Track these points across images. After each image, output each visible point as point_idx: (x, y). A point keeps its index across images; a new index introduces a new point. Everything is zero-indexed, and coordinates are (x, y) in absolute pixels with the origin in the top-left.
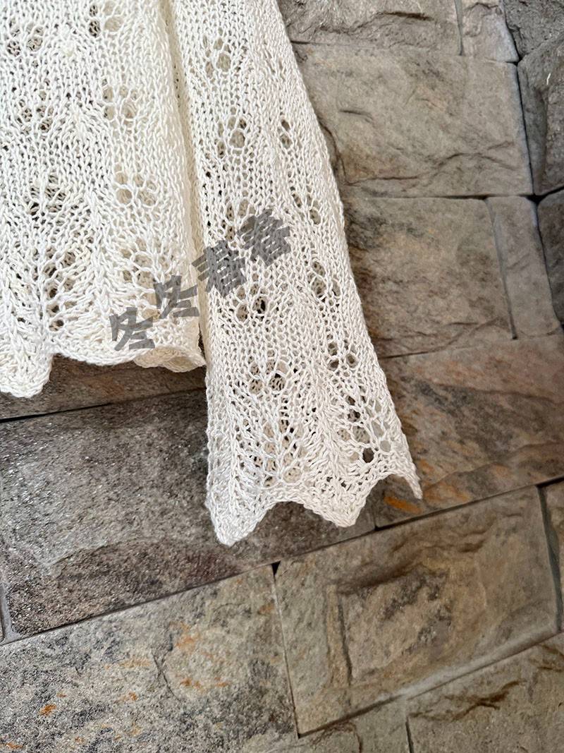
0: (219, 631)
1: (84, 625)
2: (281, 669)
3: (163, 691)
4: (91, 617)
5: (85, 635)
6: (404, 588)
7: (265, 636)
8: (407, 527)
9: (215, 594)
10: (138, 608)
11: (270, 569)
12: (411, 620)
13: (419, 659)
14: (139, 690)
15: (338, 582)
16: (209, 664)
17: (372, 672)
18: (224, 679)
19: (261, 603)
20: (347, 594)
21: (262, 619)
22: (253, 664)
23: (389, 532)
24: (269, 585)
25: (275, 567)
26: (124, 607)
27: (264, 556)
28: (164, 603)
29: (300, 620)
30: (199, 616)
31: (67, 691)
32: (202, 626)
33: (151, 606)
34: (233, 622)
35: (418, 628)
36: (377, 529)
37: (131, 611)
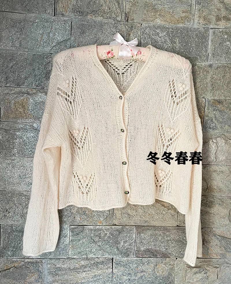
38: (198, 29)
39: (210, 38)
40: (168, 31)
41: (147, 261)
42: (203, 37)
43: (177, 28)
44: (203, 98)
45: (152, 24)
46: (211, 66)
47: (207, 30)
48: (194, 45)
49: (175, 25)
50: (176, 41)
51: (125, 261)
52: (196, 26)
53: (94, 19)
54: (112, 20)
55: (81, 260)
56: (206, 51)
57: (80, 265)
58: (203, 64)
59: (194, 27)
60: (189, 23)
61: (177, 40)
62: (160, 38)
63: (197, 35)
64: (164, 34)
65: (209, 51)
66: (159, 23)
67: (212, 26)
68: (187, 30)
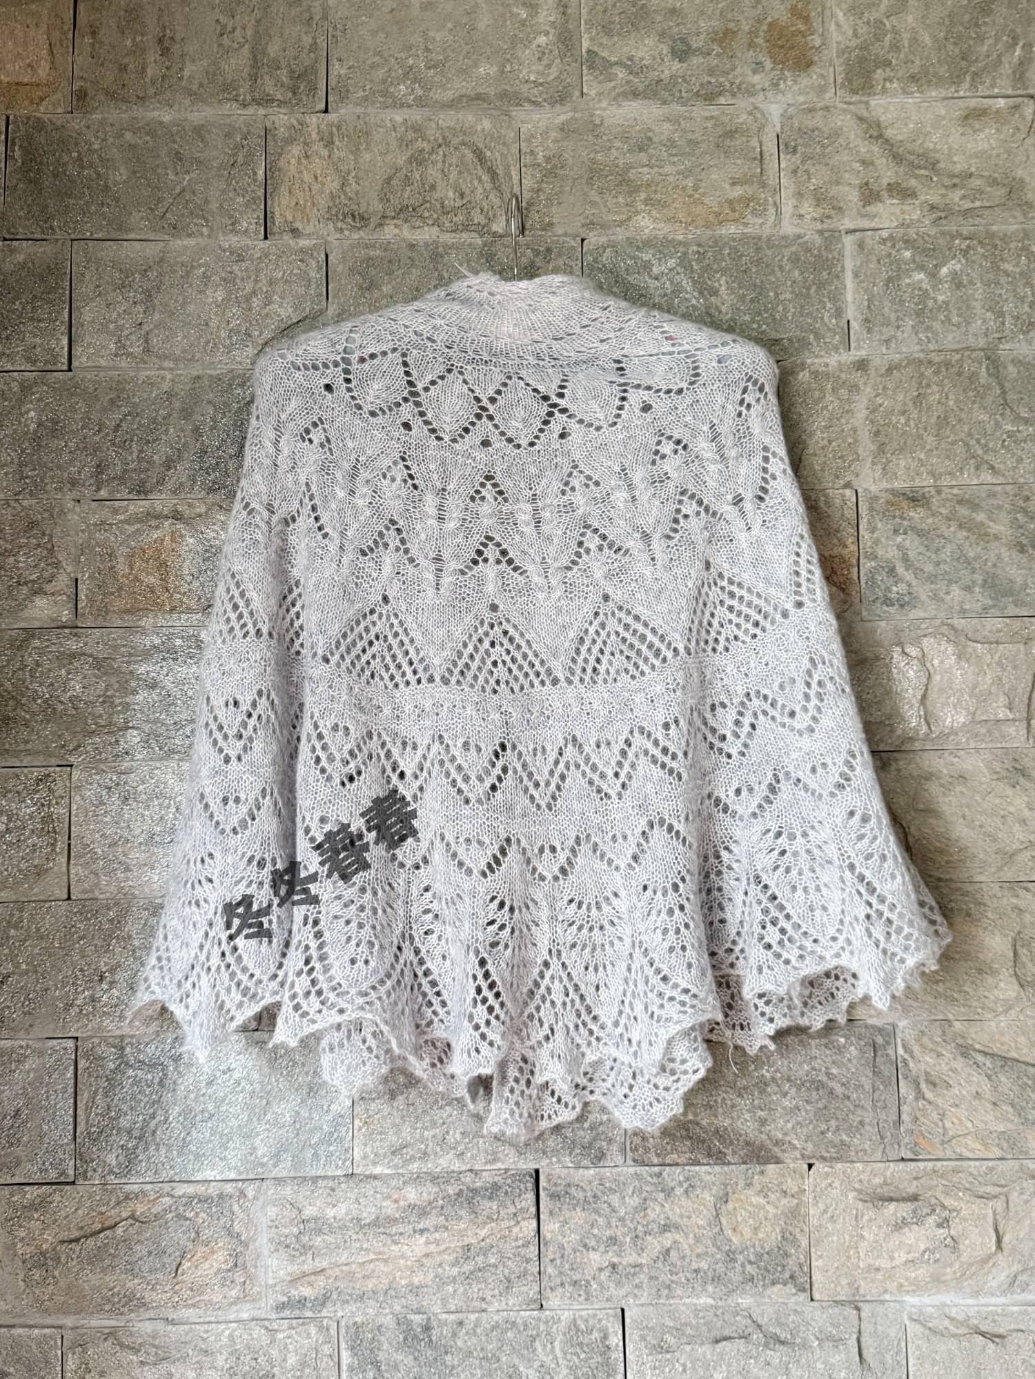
0: (762, 1201)
1: (673, 1168)
2: (804, 1243)
3: (717, 1230)
4: (677, 1164)
5: (674, 1175)
6: (914, 1211)
7: (794, 1214)
8: (930, 1164)
9: (762, 1172)
10: (707, 1167)
11: (806, 1167)
12: (918, 1238)
13: (922, 1272)
14: (701, 1223)
15: (860, 1191)
16: (751, 1221)
17: (878, 1270)
18: (761, 1235)
19: (796, 1189)
20: (866, 1201)
21: (795, 1201)
22: (783, 1232)
23: (913, 1164)
24: (803, 1178)
25: (810, 1166)
26: (699, 1164)
27: (803, 1156)
28: (726, 1168)
29: (825, 1211)
30: (749, 1185)
31: (658, 1208)
32: (749, 1192)
33: (717, 1169)
34: (773, 1197)
35: (922, 1247)
36: (903, 1159)
37: (704, 1168)
38: (799, 236)
39: (849, 264)
40: (685, 254)
41: (682, 1178)
42: (818, 264)
43: (716, 242)
44: (844, 486)
45: (620, 235)
46: (862, 365)
47: (831, 238)
48: (788, 296)
49: (709, 232)
50: (716, 284)
51: (590, 1182)
52: (788, 228)
53: (406, 235)
55: (404, 1183)
56: (839, 313)
57: (402, 1203)
59: (782, 232)
60: (761, 221)
62: (657, 279)
65: (851, 313)
66: (647, 231)
68: (756, 242)
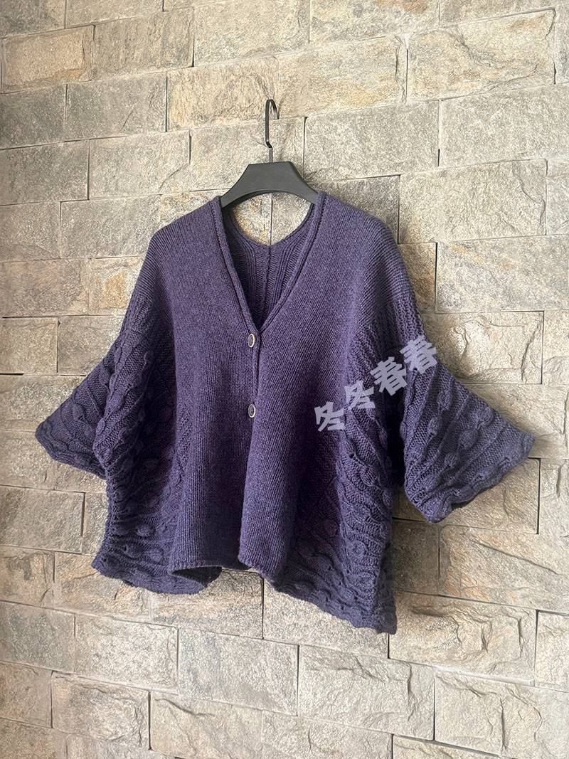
38: (416, 105)
39: (441, 119)
40: (354, 121)
42: (424, 120)
43: (371, 113)
44: (430, 241)
45: (324, 113)
46: (444, 174)
47: (431, 104)
48: (406, 139)
49: (368, 108)
50: (369, 136)
52: (410, 101)
53: (225, 123)
54: (255, 120)
56: (434, 145)
58: (428, 173)
59: (406, 104)
60: (394, 99)
61: (372, 134)
63: (411, 119)
64: (346, 127)
65: (441, 146)
66: (337, 110)
67: (441, 96)
68: (392, 111)
